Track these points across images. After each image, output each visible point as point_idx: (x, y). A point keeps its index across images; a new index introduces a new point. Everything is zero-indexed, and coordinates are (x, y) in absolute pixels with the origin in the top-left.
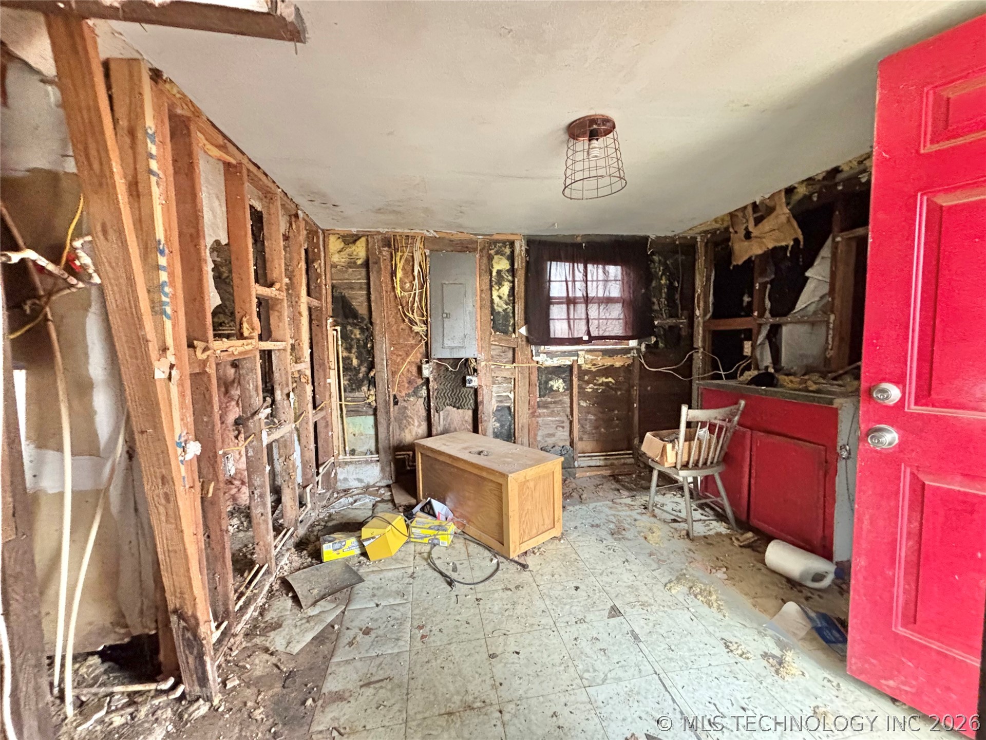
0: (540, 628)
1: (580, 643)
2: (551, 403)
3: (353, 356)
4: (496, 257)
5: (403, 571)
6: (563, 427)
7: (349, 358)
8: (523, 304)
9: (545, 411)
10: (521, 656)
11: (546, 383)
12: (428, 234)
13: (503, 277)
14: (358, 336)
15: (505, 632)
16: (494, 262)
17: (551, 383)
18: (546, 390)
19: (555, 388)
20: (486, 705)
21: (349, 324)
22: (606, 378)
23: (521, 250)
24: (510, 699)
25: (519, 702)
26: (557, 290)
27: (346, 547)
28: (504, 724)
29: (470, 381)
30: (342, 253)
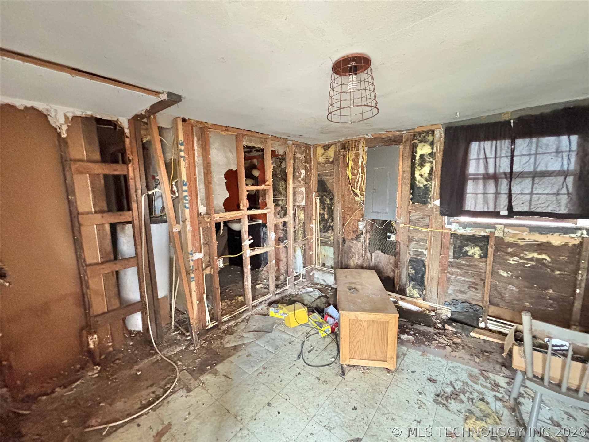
0: (305, 411)
1: (310, 438)
2: (464, 265)
3: (326, 213)
4: (420, 145)
5: (290, 337)
6: (476, 289)
7: (324, 214)
8: (439, 180)
9: (458, 270)
10: (278, 416)
11: (461, 247)
12: (367, 137)
13: (425, 160)
14: (328, 202)
15: (288, 398)
16: (418, 149)
17: (467, 248)
18: (459, 253)
19: (470, 253)
20: (240, 422)
21: (324, 195)
22: (539, 254)
23: (441, 137)
24: (249, 429)
25: (250, 434)
26: (473, 168)
27: (279, 313)
28: (235, 435)
29: (390, 237)
30: (323, 156)
